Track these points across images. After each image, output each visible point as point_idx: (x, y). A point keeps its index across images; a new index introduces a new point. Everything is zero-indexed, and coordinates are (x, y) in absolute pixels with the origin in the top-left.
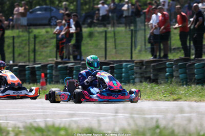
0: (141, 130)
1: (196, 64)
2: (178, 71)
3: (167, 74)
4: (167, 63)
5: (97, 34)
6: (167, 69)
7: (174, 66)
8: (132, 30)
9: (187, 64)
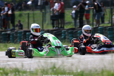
0: (45, 69)
1: (79, 31)
2: (68, 35)
3: (63, 37)
4: (63, 31)
5: (24, 15)
6: (63, 34)
7: (66, 33)
8: (43, 13)
9: (74, 31)
